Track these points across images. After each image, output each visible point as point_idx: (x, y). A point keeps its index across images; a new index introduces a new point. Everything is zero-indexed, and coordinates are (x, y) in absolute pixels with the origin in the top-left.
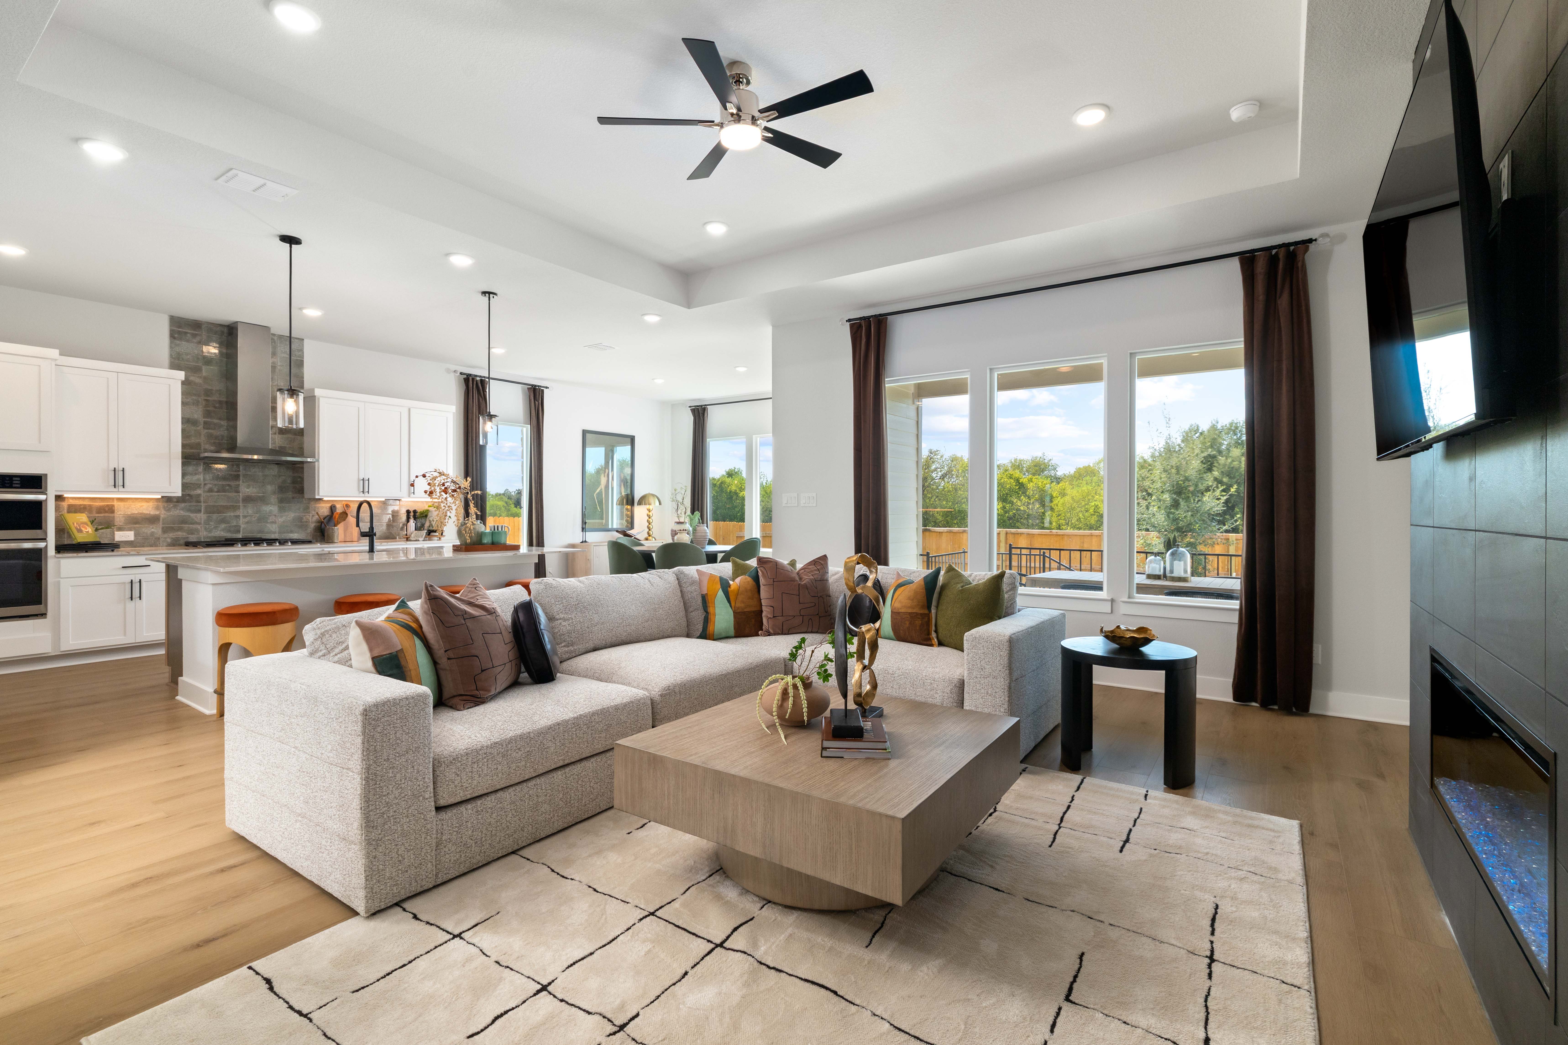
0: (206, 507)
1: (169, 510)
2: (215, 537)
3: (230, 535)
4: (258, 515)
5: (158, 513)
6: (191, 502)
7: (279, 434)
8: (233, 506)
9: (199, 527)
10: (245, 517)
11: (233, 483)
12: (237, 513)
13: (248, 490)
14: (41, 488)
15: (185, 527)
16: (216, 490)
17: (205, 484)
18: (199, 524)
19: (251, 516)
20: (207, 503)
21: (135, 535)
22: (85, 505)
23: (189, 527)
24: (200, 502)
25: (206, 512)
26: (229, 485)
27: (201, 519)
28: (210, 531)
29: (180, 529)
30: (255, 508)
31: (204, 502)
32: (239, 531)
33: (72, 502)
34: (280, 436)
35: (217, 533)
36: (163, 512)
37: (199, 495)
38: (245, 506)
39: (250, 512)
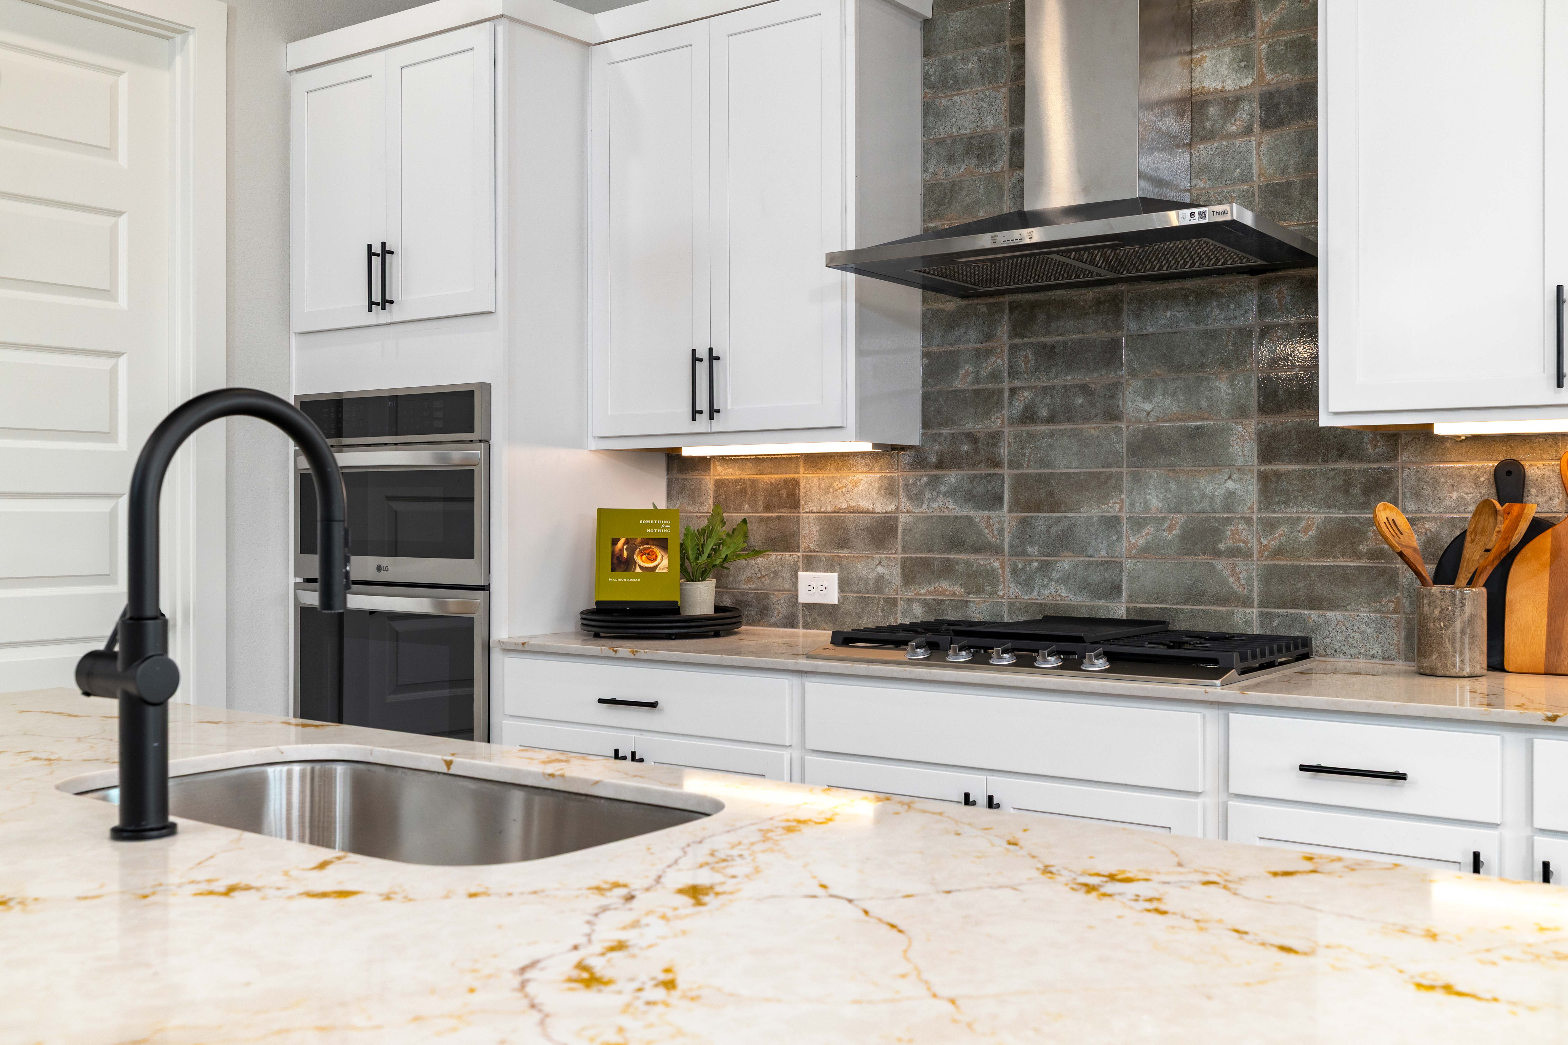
0: (1019, 482)
1: (916, 497)
2: (1043, 606)
3: (1088, 602)
4: (1181, 518)
5: (891, 507)
6: (973, 466)
7: (1265, 125)
8: (1096, 476)
9: (997, 565)
10: (1138, 524)
11: (1097, 379)
12: (1113, 507)
13: (1148, 406)
14: (471, 429)
15: (957, 562)
16: (1044, 413)
17: (1013, 391)
18: (997, 550)
19: (1159, 521)
20: (1019, 466)
21: (843, 585)
22: (744, 481)
23: (968, 563)
24: (998, 464)
25: (1017, 505)
26: (1084, 389)
27: (1001, 531)
28: (1028, 584)
29: (946, 570)
30: (1173, 486)
31: (1011, 465)
32: (1115, 590)
33: (720, 472)
34: (1266, 138)
35: (1046, 592)
36: (905, 504)
37: (995, 437)
38: (1136, 479)
39: (1155, 502)
